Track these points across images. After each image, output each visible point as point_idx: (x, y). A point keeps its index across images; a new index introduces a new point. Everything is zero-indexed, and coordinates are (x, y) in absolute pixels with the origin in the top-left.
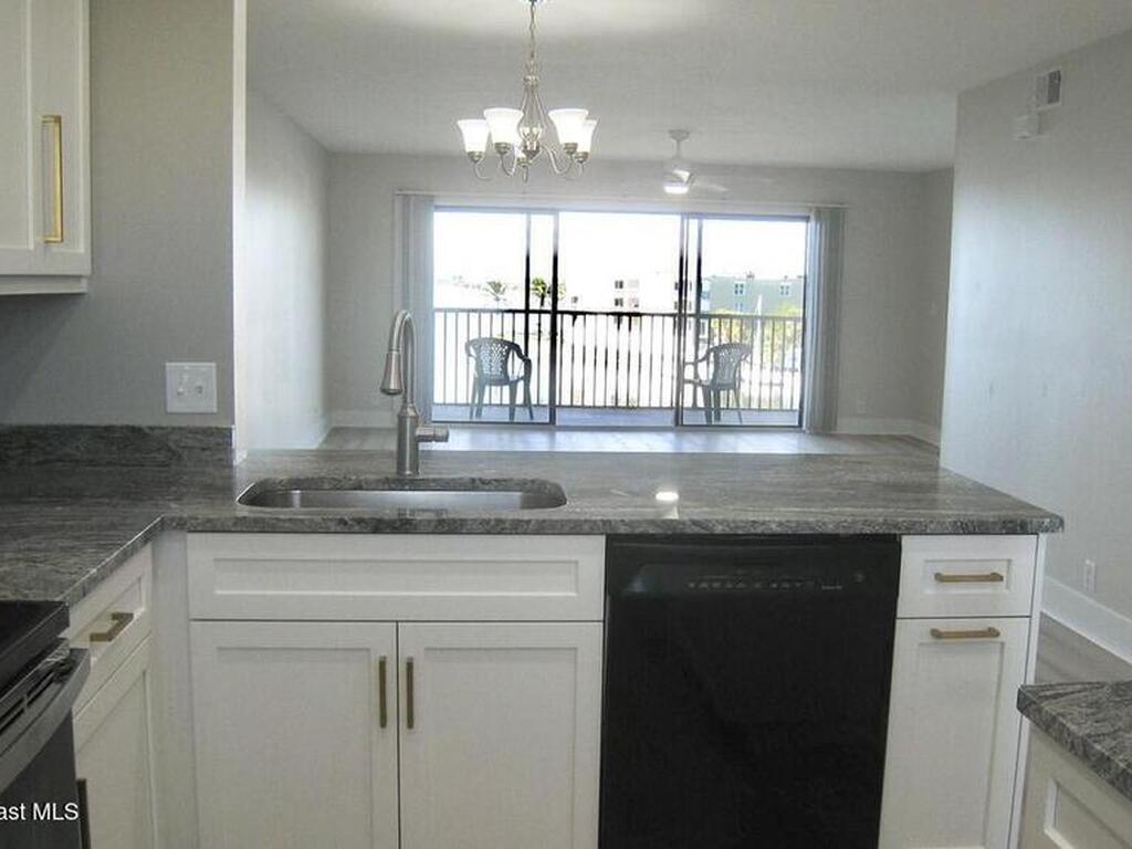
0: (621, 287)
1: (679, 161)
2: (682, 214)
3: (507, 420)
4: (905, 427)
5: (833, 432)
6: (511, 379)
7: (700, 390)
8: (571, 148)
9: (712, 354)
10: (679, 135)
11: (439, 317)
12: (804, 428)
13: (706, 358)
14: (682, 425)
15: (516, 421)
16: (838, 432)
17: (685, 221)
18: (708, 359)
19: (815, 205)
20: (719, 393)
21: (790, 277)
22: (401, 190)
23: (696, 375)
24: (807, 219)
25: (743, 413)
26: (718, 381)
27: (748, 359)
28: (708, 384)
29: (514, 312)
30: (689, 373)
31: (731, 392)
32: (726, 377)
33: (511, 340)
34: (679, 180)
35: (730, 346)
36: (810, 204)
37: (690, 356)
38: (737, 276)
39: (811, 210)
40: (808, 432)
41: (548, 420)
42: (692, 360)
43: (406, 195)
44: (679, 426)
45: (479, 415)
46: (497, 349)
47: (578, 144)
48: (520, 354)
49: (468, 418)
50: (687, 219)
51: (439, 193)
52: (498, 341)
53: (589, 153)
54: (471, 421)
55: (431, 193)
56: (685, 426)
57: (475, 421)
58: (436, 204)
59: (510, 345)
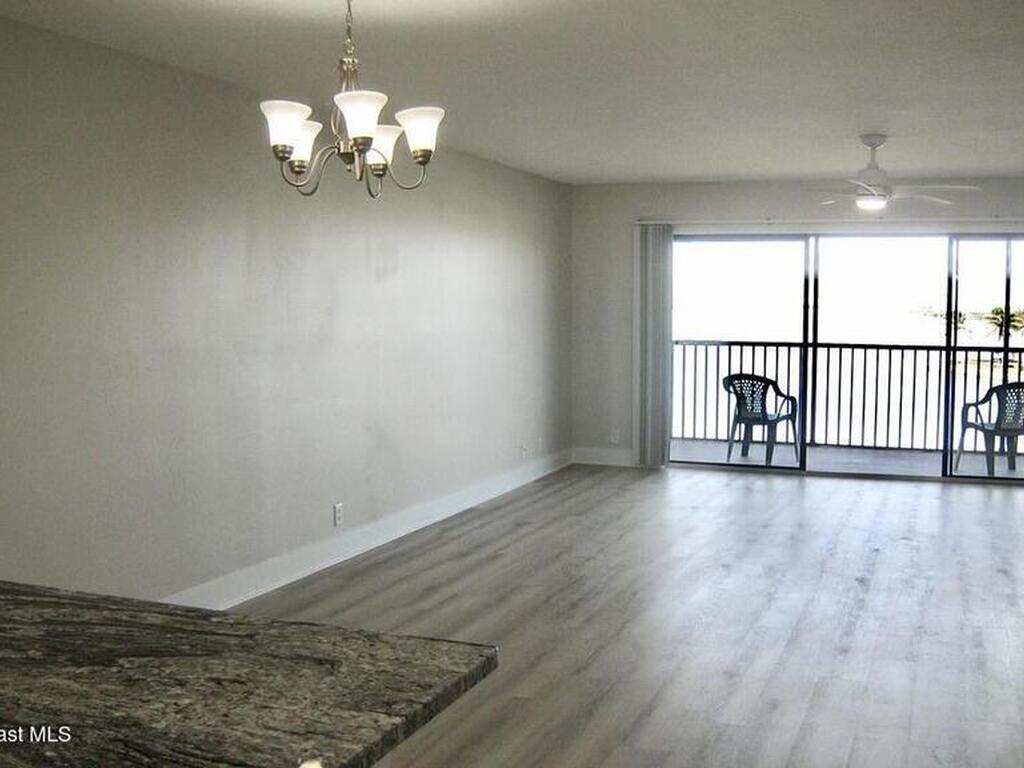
3: (764, 463)
6: (770, 418)
7: (981, 434)
9: (994, 395)
10: (873, 139)
11: (678, 350)
13: (989, 398)
14: (951, 475)
15: (773, 464)
18: (991, 400)
22: (639, 220)
23: (978, 418)
28: (991, 428)
29: (789, 345)
33: (762, 375)
35: (1017, 386)
41: (798, 466)
43: (643, 225)
44: (948, 477)
45: (745, 453)
46: (753, 386)
47: (374, 141)
48: (778, 392)
49: (726, 458)
50: (958, 241)
51: (678, 222)
52: (752, 377)
53: (431, 151)
54: (725, 462)
55: (670, 222)
56: (955, 476)
57: (732, 462)
58: (675, 233)
59: (767, 382)
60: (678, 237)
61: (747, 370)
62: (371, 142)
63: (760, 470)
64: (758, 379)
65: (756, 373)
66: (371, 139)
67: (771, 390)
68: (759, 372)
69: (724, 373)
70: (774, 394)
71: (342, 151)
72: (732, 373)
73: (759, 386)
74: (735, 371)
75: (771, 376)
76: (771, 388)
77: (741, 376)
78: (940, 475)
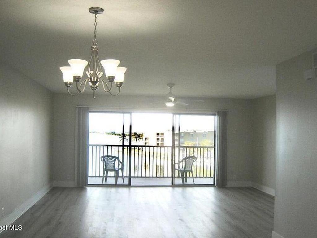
0: (159, 135)
1: (171, 94)
2: (173, 113)
3: (115, 184)
4: (249, 184)
5: (225, 186)
6: (116, 169)
7: (180, 172)
8: (112, 79)
9: (184, 160)
10: (171, 85)
11: (90, 148)
12: (216, 185)
13: (182, 161)
14: (174, 185)
15: (118, 184)
16: (227, 186)
17: (174, 116)
18: (183, 162)
19: (217, 110)
20: (187, 173)
21: (206, 132)
22: (78, 106)
23: (179, 167)
24: (215, 115)
25: (194, 178)
26: (186, 169)
27: (196, 161)
28: (183, 170)
29: (119, 146)
30: (176, 167)
31: (191, 172)
32: (189, 168)
33: (114, 156)
34: (171, 101)
35: (190, 157)
36: (216, 110)
37: (176, 161)
38: (191, 132)
39: (216, 112)
40: (217, 186)
41: (128, 184)
42: (177, 162)
43: (79, 107)
44: (173, 185)
45: (106, 181)
46: (111, 159)
47: (115, 78)
48: (119, 161)
49: (102, 183)
50: (175, 115)
51: (91, 107)
52: (111, 156)
53: (122, 83)
54: (102, 184)
55: (88, 107)
56: (175, 185)
57: (103, 184)
58: (90, 110)
59: (115, 158)
60: (91, 112)
61: (109, 154)
62: (114, 78)
63: (114, 186)
64: (113, 157)
65: (112, 155)
66: (114, 77)
67: (117, 161)
68: (113, 155)
69: (102, 155)
70: (118, 162)
71: (93, 80)
72: (105, 155)
73: (113, 159)
74: (106, 154)
75: (117, 156)
76: (117, 159)
77: (107, 156)
78: (171, 184)
